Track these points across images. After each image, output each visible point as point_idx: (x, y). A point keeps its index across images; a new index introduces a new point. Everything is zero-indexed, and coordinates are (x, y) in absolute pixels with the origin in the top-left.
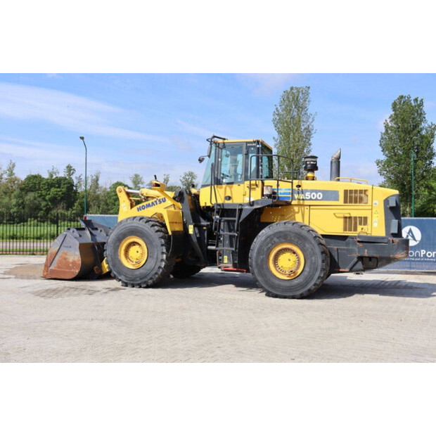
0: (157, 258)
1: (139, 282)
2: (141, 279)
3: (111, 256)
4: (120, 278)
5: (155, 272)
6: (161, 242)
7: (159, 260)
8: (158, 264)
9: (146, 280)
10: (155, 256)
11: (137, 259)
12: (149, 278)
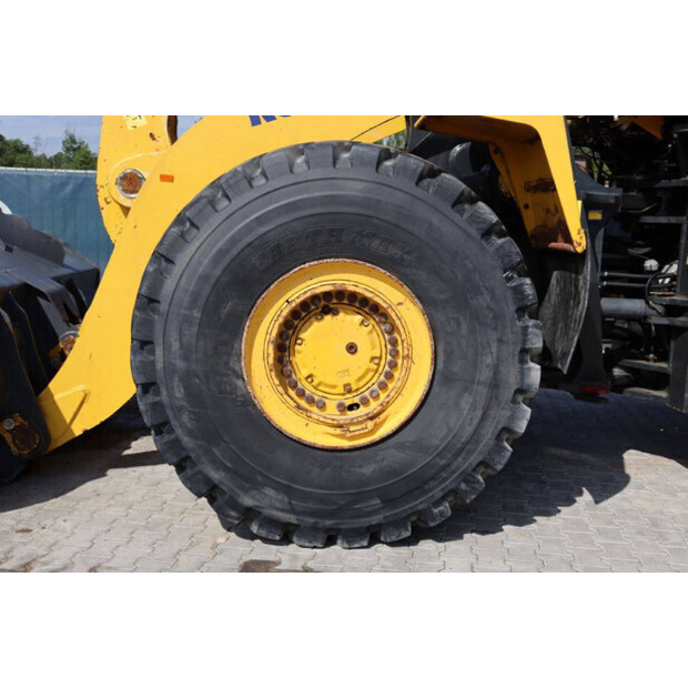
0: (495, 384)
1: (376, 519)
2: (389, 502)
3: (187, 379)
4: (247, 501)
5: (474, 459)
6: (518, 290)
7: (508, 394)
8: (500, 417)
9: (420, 504)
10: (485, 374)
11: (348, 389)
12: (438, 493)
